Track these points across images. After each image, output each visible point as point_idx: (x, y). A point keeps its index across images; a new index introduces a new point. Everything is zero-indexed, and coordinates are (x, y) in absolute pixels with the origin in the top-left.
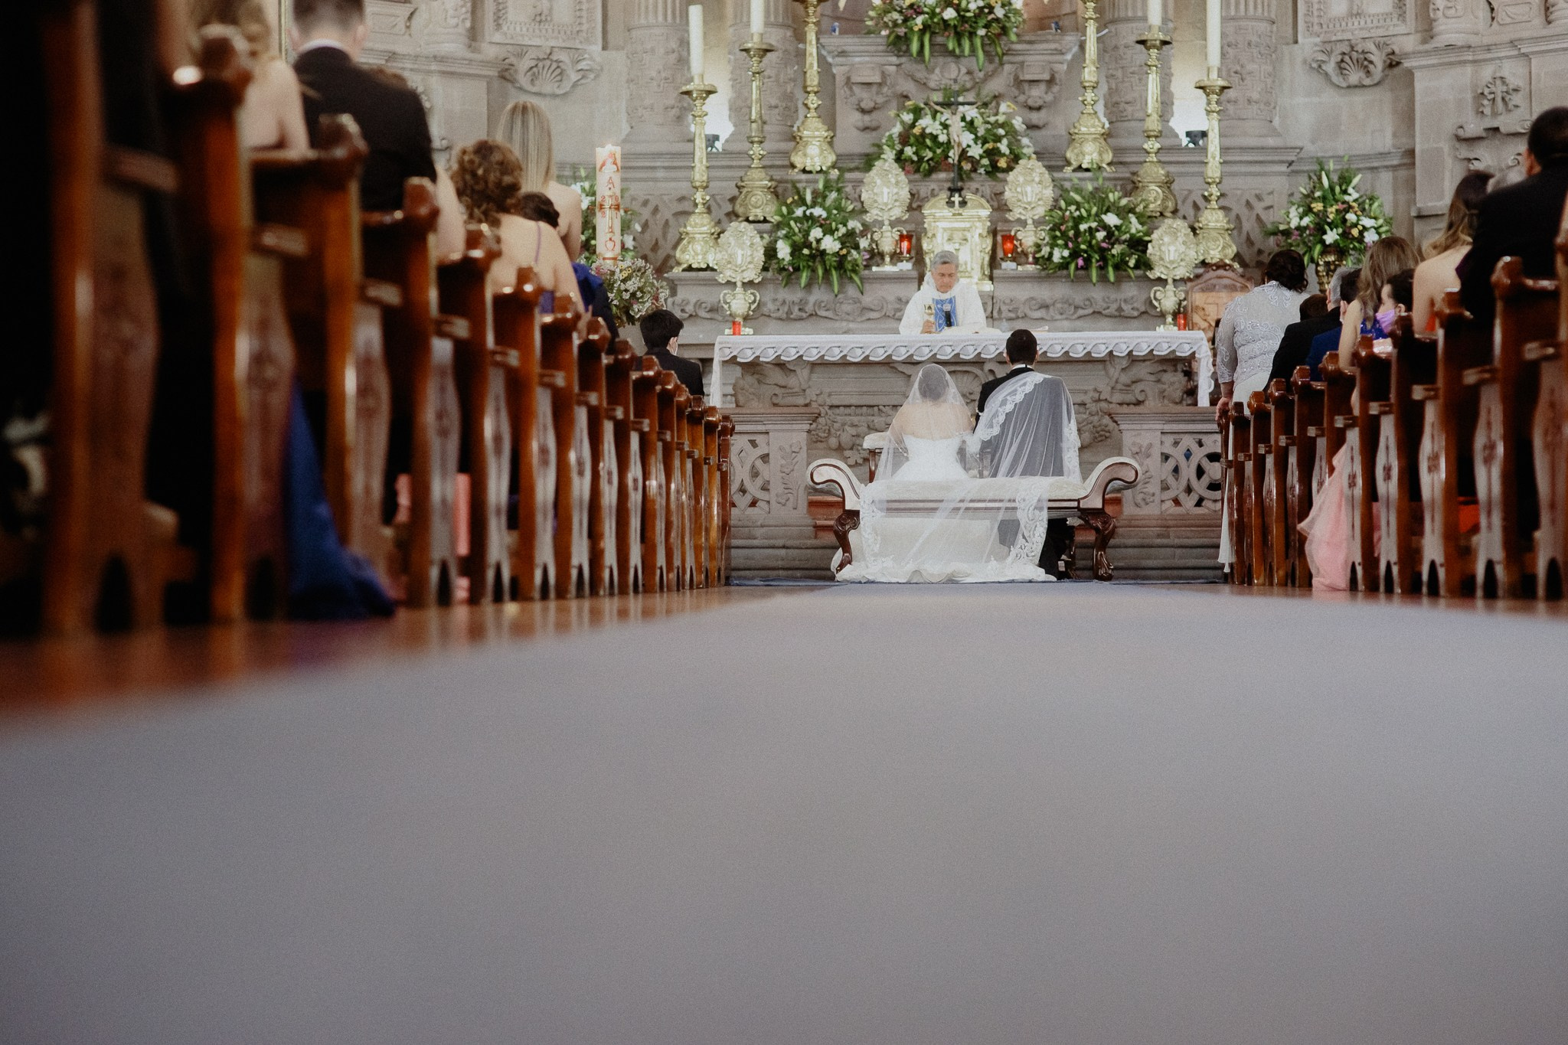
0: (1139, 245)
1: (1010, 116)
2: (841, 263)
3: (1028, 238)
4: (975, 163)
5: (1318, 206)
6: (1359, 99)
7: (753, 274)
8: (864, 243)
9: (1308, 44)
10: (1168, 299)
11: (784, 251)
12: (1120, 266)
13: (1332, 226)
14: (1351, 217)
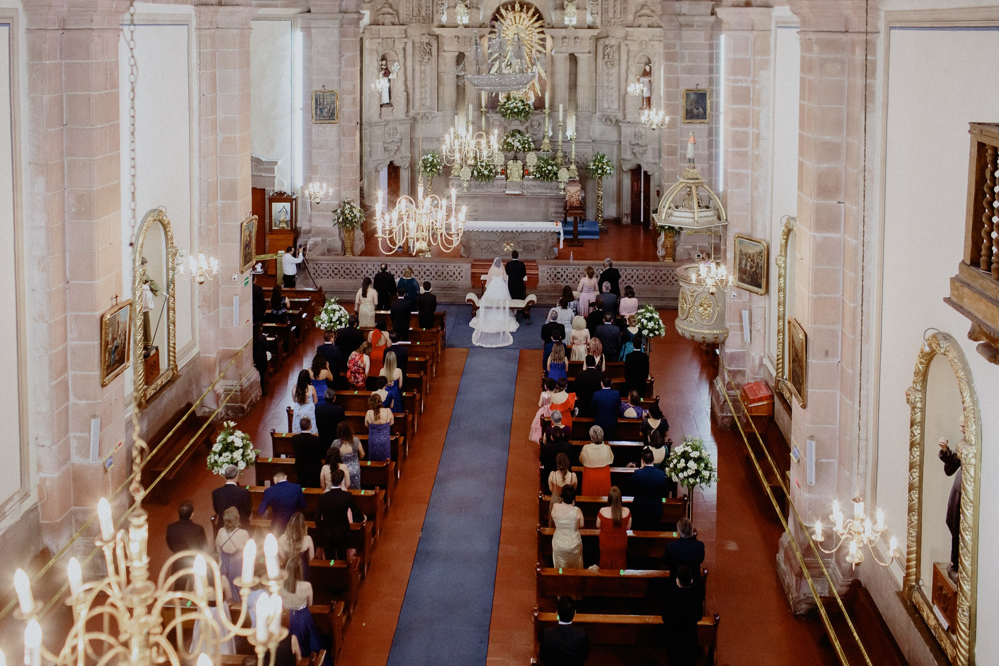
0: (556, 174)
1: (528, 138)
2: (489, 176)
3: (531, 170)
4: (520, 150)
5: (597, 163)
6: (610, 128)
7: (468, 178)
8: (494, 171)
9: (598, 114)
10: (562, 186)
11: (475, 173)
12: (551, 178)
13: (600, 169)
14: (604, 166)
